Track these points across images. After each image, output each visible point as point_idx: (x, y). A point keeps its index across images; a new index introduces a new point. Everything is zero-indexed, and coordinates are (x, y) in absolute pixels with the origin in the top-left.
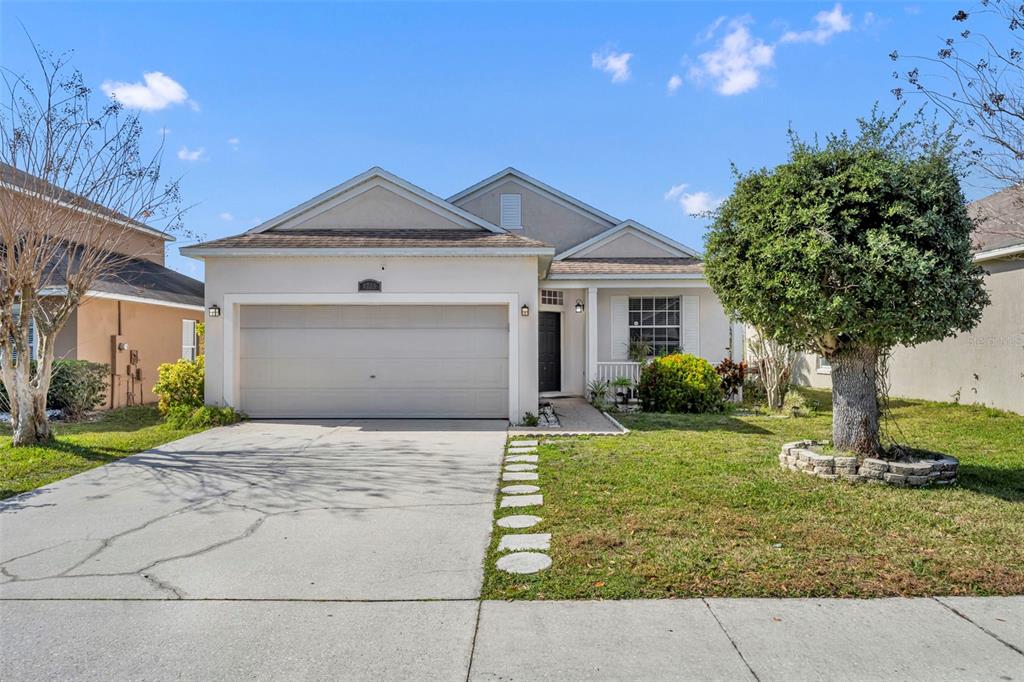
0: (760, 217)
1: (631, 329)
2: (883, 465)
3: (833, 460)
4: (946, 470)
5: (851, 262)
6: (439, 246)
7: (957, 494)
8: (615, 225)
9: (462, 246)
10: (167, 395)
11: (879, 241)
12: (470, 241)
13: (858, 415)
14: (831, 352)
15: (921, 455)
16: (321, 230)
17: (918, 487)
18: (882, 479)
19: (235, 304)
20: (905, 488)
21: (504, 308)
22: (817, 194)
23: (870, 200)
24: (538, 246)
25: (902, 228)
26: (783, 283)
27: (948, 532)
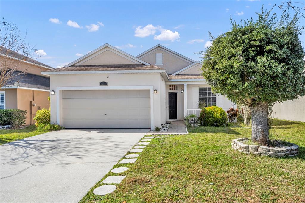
0: (219, 53)
1: (199, 98)
2: (267, 149)
3: (248, 146)
4: (293, 151)
5: (252, 69)
6: (126, 70)
7: (296, 161)
8: (194, 63)
9: (134, 70)
10: (39, 121)
11: (262, 60)
12: (137, 68)
13: (260, 129)
14: (250, 104)
15: (285, 144)
16: (89, 65)
17: (280, 157)
18: (267, 154)
19: (60, 91)
20: (275, 158)
21: (149, 91)
22: (239, 43)
23: (260, 44)
24: (159, 69)
25: (272, 55)
26: (227, 78)
27: (286, 178)
